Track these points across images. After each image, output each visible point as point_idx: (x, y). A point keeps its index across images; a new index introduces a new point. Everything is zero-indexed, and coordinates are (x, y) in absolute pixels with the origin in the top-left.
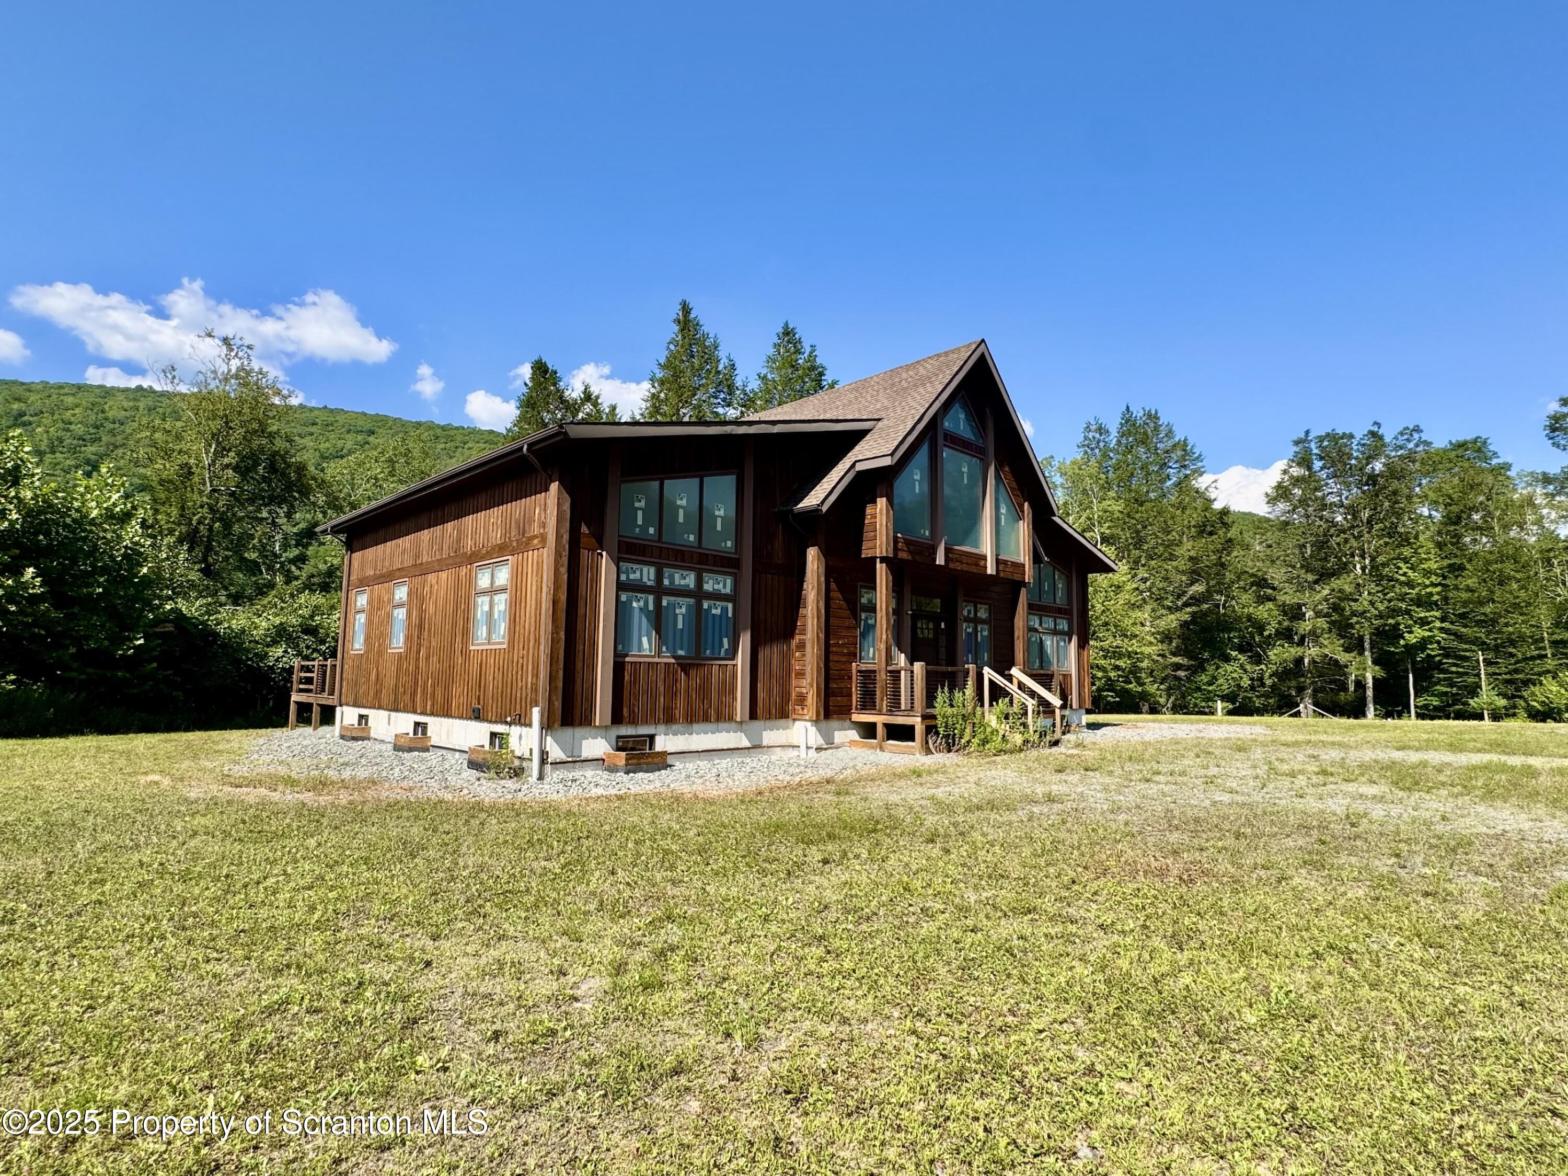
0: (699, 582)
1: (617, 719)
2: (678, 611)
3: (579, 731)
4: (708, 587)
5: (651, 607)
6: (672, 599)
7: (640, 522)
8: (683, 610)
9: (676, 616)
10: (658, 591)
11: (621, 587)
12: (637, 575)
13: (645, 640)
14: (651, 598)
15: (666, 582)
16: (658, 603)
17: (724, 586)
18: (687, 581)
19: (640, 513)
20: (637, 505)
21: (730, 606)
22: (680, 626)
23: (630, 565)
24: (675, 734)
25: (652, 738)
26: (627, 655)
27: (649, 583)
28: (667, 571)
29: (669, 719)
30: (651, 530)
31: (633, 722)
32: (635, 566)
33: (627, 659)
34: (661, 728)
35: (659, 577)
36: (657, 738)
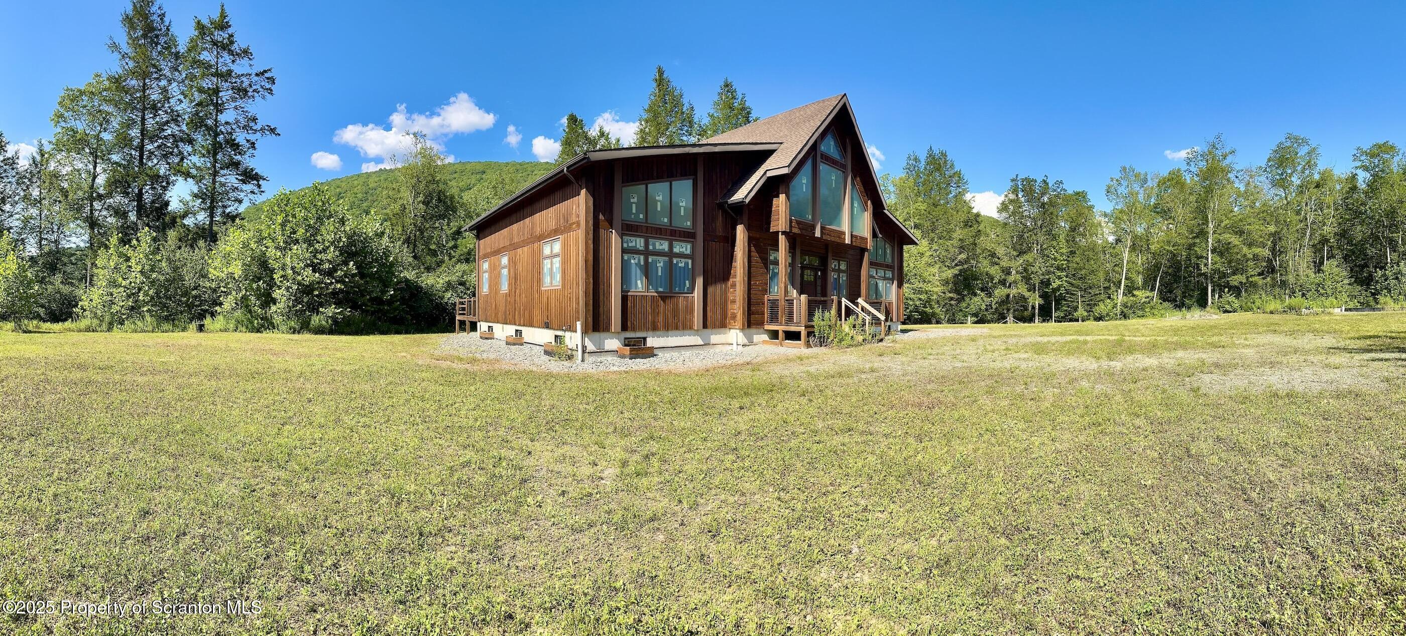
0: (671, 247)
1: (624, 328)
2: (658, 265)
3: (603, 335)
4: (676, 250)
5: (642, 263)
6: (655, 257)
7: (634, 211)
8: (662, 264)
9: (657, 268)
10: (647, 253)
11: (624, 251)
12: (633, 244)
13: (639, 282)
14: (642, 257)
15: (651, 247)
16: (646, 260)
17: (686, 250)
18: (663, 247)
19: (634, 206)
20: (632, 200)
21: (690, 261)
22: (660, 274)
23: (629, 238)
24: (658, 337)
25: (645, 339)
26: (629, 291)
27: (641, 249)
28: (651, 241)
29: (655, 328)
30: (641, 216)
31: (634, 330)
32: (632, 239)
33: (629, 294)
34: (650, 333)
35: (647, 244)
36: (648, 339)
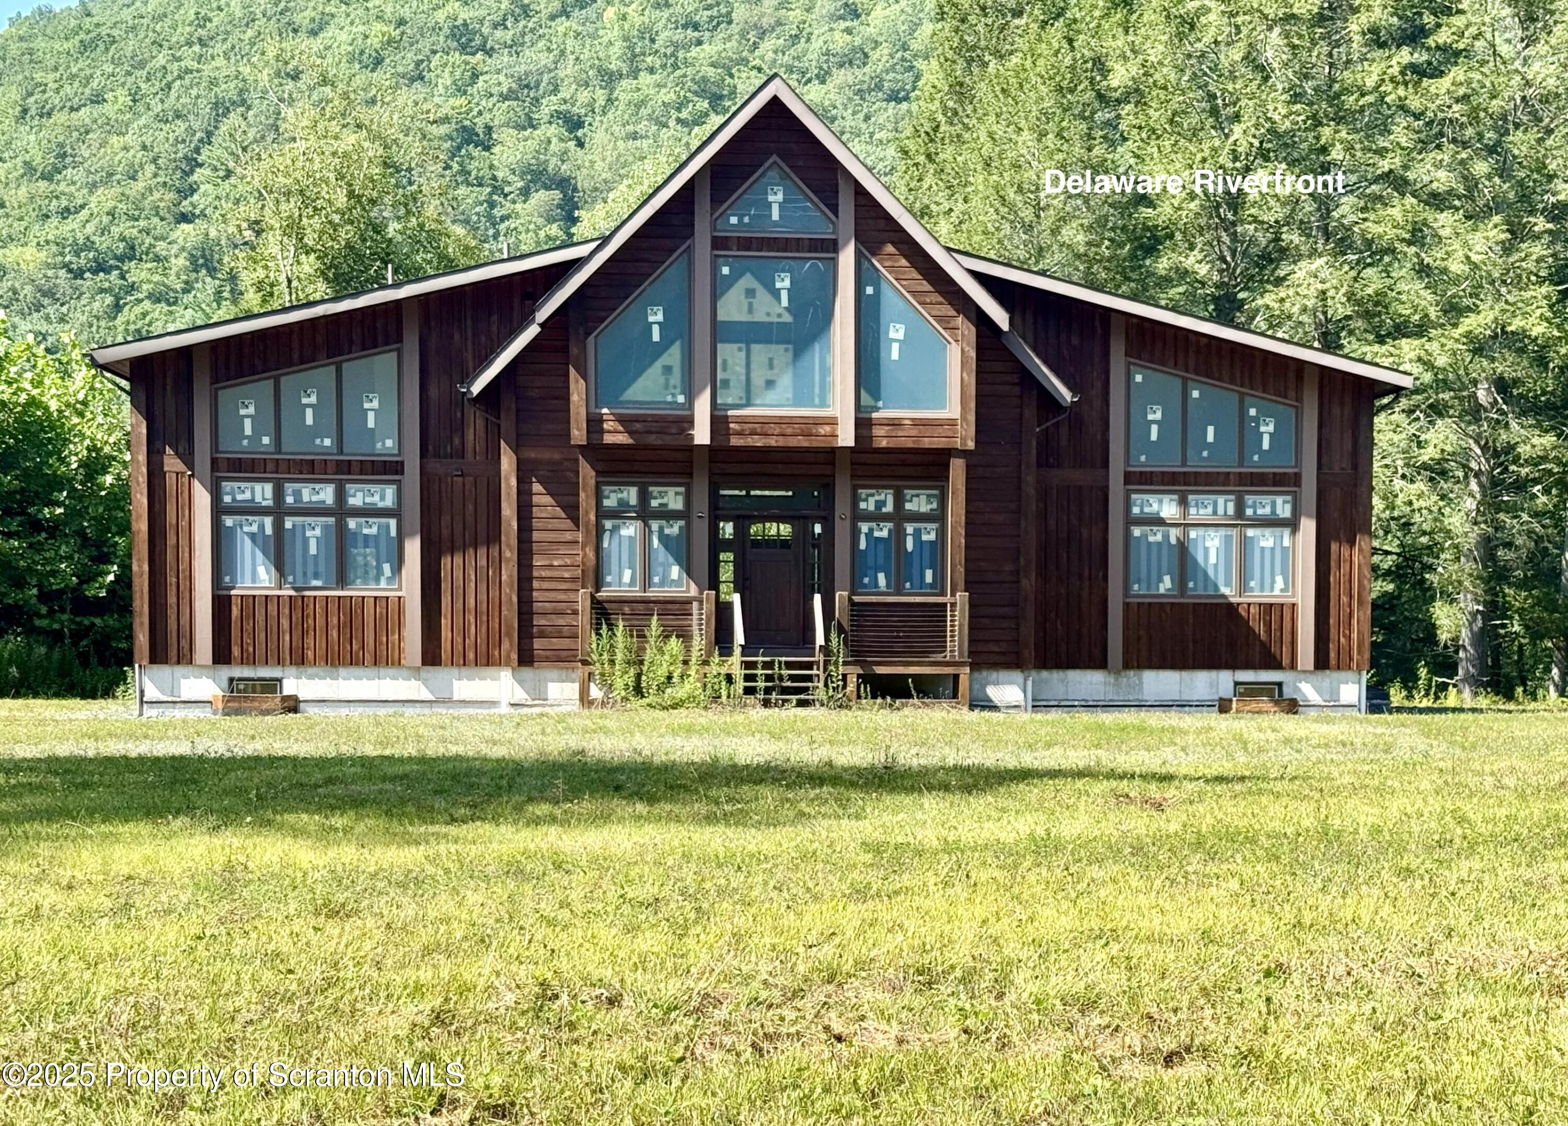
0: (341, 495)
1: (221, 656)
2: (309, 533)
3: (179, 670)
4: (356, 499)
5: (269, 530)
6: (299, 520)
7: (248, 431)
8: (318, 532)
9: (306, 540)
11: (218, 510)
12: (247, 495)
13: (261, 570)
14: (268, 521)
15: (290, 500)
16: (278, 526)
17: (383, 498)
18: (322, 496)
20: (243, 412)
21: (393, 523)
22: (313, 550)
23: (236, 485)
24: (310, 677)
25: (280, 680)
26: (233, 588)
27: (264, 503)
28: (289, 487)
29: (299, 660)
30: (266, 440)
31: (249, 660)
32: (243, 485)
33: (233, 592)
34: (293, 670)
35: (279, 494)
36: (285, 682)
